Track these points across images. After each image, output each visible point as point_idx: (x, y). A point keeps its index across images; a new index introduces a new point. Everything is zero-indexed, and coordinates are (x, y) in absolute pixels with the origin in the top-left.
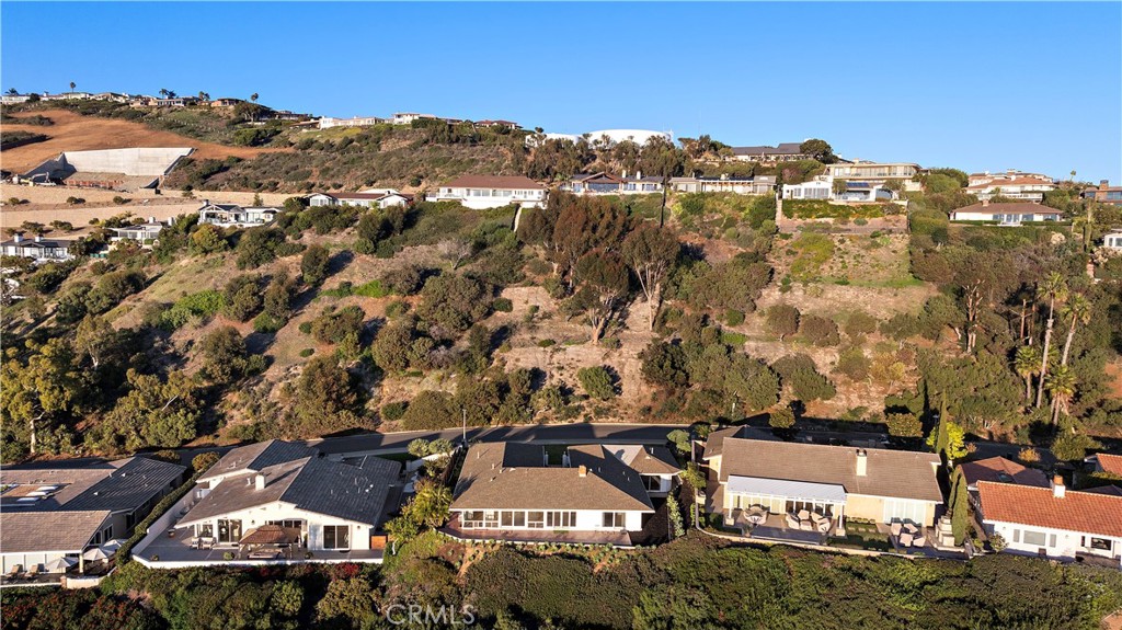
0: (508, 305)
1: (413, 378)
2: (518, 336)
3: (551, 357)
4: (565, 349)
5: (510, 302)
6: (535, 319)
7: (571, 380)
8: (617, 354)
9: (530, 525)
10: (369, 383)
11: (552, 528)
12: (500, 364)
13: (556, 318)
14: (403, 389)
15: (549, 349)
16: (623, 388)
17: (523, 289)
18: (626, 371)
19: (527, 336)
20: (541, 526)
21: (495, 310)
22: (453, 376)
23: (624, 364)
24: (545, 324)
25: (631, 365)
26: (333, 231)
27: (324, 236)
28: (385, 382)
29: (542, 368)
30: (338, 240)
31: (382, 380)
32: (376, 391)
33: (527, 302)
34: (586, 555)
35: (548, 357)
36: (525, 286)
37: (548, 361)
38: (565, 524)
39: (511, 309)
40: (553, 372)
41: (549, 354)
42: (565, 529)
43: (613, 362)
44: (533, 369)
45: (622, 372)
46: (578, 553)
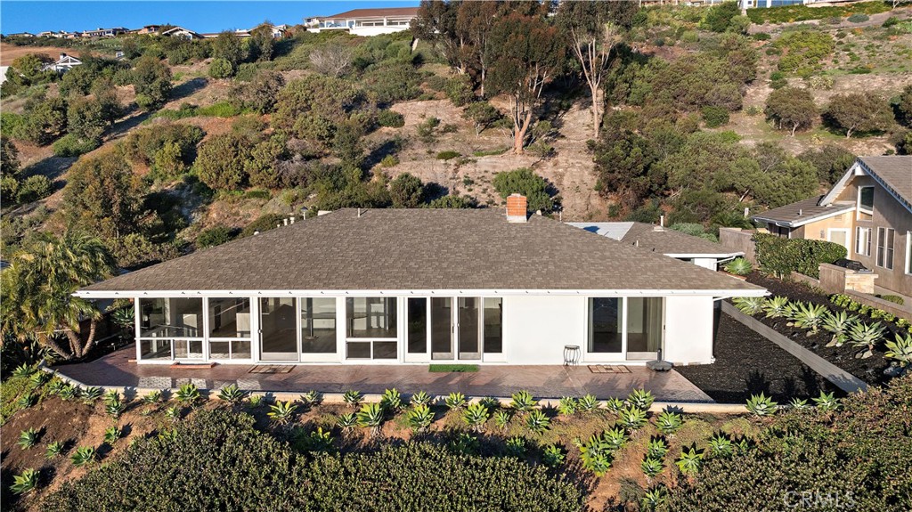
0: (398, 120)
1: (254, 200)
2: (410, 151)
3: (456, 171)
4: (475, 161)
5: (401, 117)
6: (435, 133)
7: (485, 196)
8: (550, 164)
9: (355, 350)
10: (190, 208)
11: (424, 359)
12: (381, 182)
13: (462, 131)
14: (237, 214)
15: (452, 162)
16: (564, 203)
17: (419, 103)
18: (566, 182)
19: (423, 151)
20: (389, 350)
21: (380, 125)
22: (311, 197)
23: (562, 175)
24: (449, 137)
25: (572, 175)
26: (190, 61)
27: (178, 66)
28: (214, 206)
29: (441, 183)
30: (194, 69)
31: (209, 203)
32: (197, 217)
33: (424, 116)
34: (547, 440)
35: (451, 170)
36: (422, 100)
37: (450, 175)
38: (468, 345)
39: (402, 124)
40: (458, 188)
41: (453, 167)
42: (468, 360)
43: (547, 171)
44: (429, 185)
45: (560, 183)
46: (516, 432)
